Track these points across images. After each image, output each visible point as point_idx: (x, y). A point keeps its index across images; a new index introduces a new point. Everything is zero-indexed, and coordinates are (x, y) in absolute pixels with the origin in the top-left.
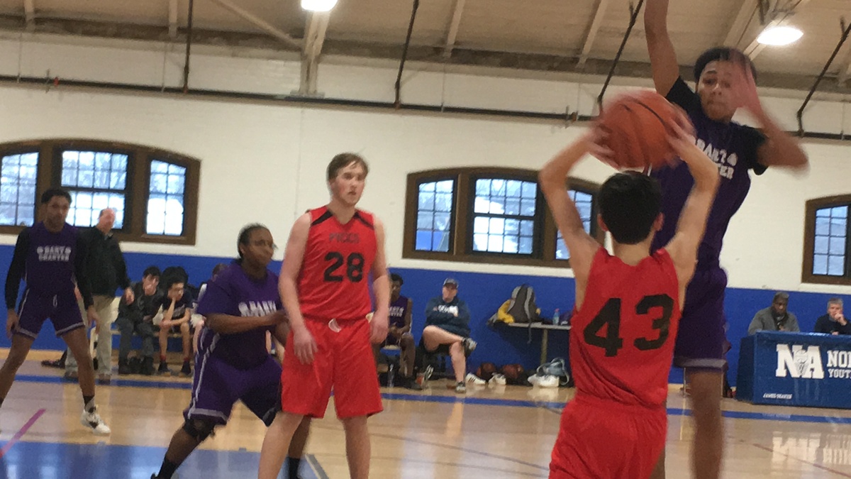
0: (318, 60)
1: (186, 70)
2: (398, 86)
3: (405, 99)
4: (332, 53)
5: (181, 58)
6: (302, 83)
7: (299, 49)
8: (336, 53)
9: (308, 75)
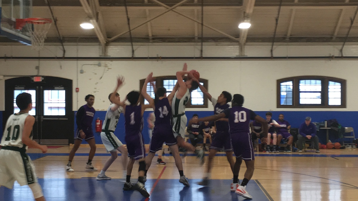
0: (245, 44)
1: (202, 51)
2: (272, 51)
3: (274, 56)
4: (249, 42)
5: (199, 47)
6: (240, 53)
7: (238, 42)
8: (251, 42)
9: (241, 50)
